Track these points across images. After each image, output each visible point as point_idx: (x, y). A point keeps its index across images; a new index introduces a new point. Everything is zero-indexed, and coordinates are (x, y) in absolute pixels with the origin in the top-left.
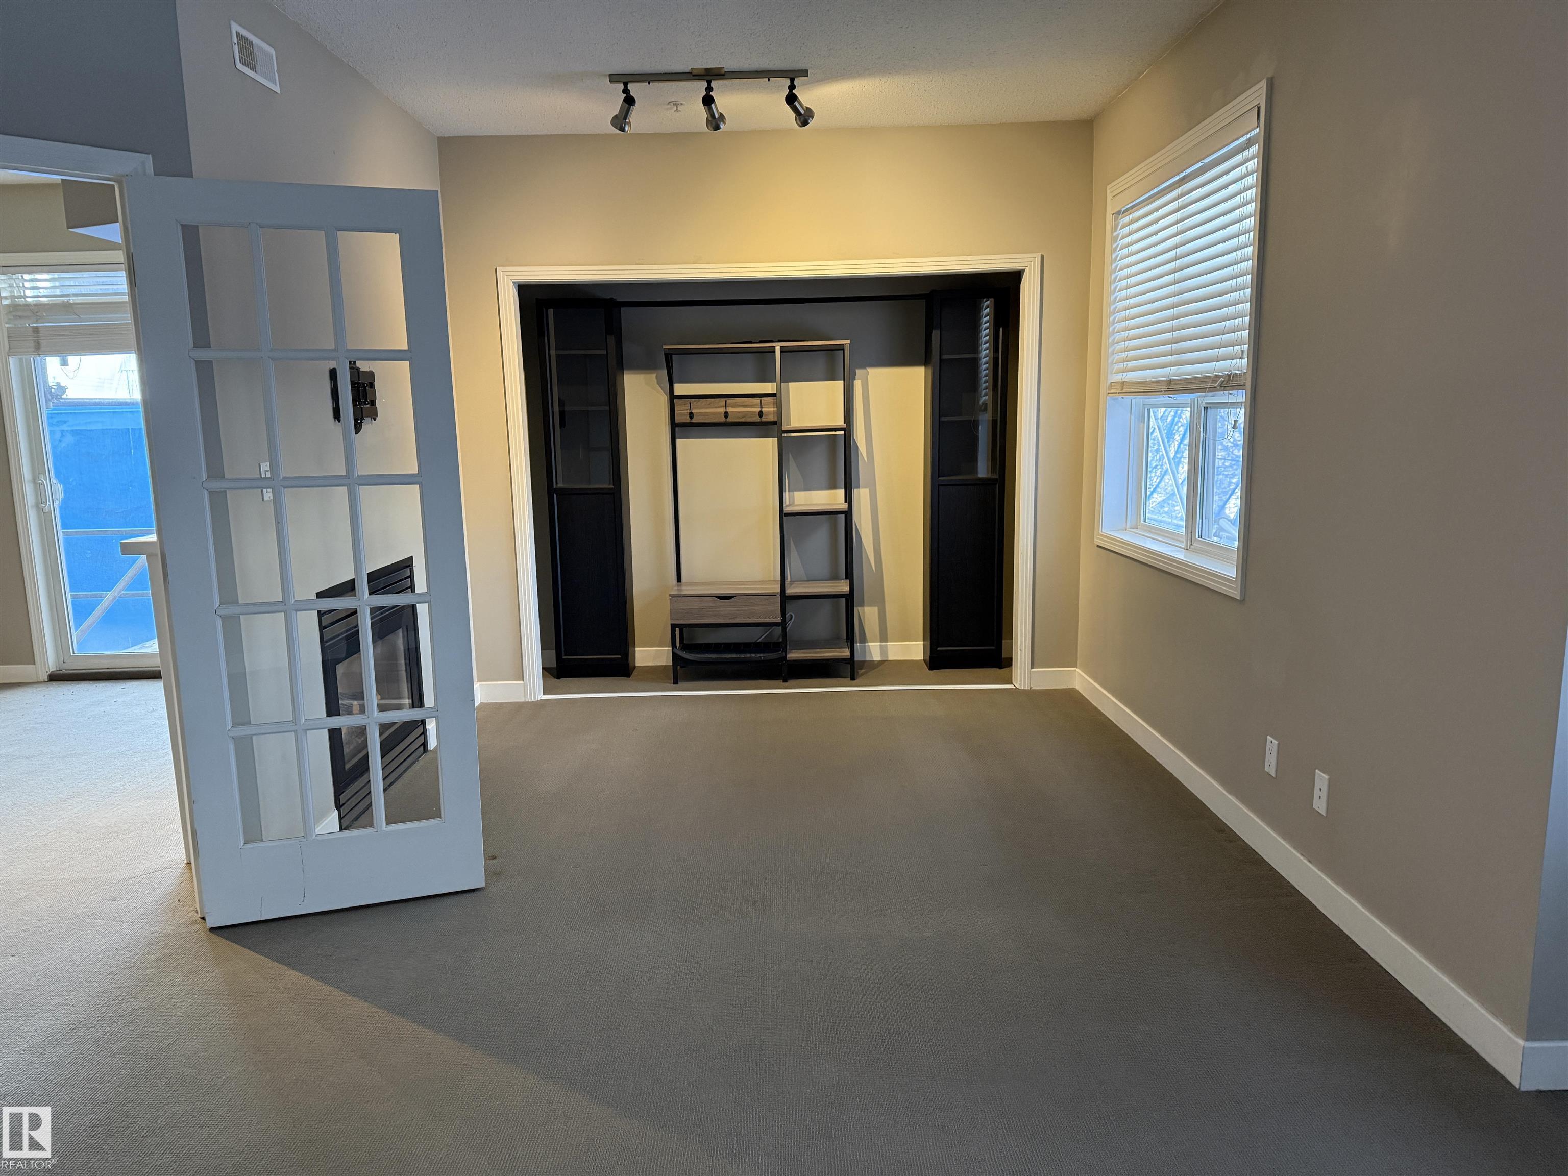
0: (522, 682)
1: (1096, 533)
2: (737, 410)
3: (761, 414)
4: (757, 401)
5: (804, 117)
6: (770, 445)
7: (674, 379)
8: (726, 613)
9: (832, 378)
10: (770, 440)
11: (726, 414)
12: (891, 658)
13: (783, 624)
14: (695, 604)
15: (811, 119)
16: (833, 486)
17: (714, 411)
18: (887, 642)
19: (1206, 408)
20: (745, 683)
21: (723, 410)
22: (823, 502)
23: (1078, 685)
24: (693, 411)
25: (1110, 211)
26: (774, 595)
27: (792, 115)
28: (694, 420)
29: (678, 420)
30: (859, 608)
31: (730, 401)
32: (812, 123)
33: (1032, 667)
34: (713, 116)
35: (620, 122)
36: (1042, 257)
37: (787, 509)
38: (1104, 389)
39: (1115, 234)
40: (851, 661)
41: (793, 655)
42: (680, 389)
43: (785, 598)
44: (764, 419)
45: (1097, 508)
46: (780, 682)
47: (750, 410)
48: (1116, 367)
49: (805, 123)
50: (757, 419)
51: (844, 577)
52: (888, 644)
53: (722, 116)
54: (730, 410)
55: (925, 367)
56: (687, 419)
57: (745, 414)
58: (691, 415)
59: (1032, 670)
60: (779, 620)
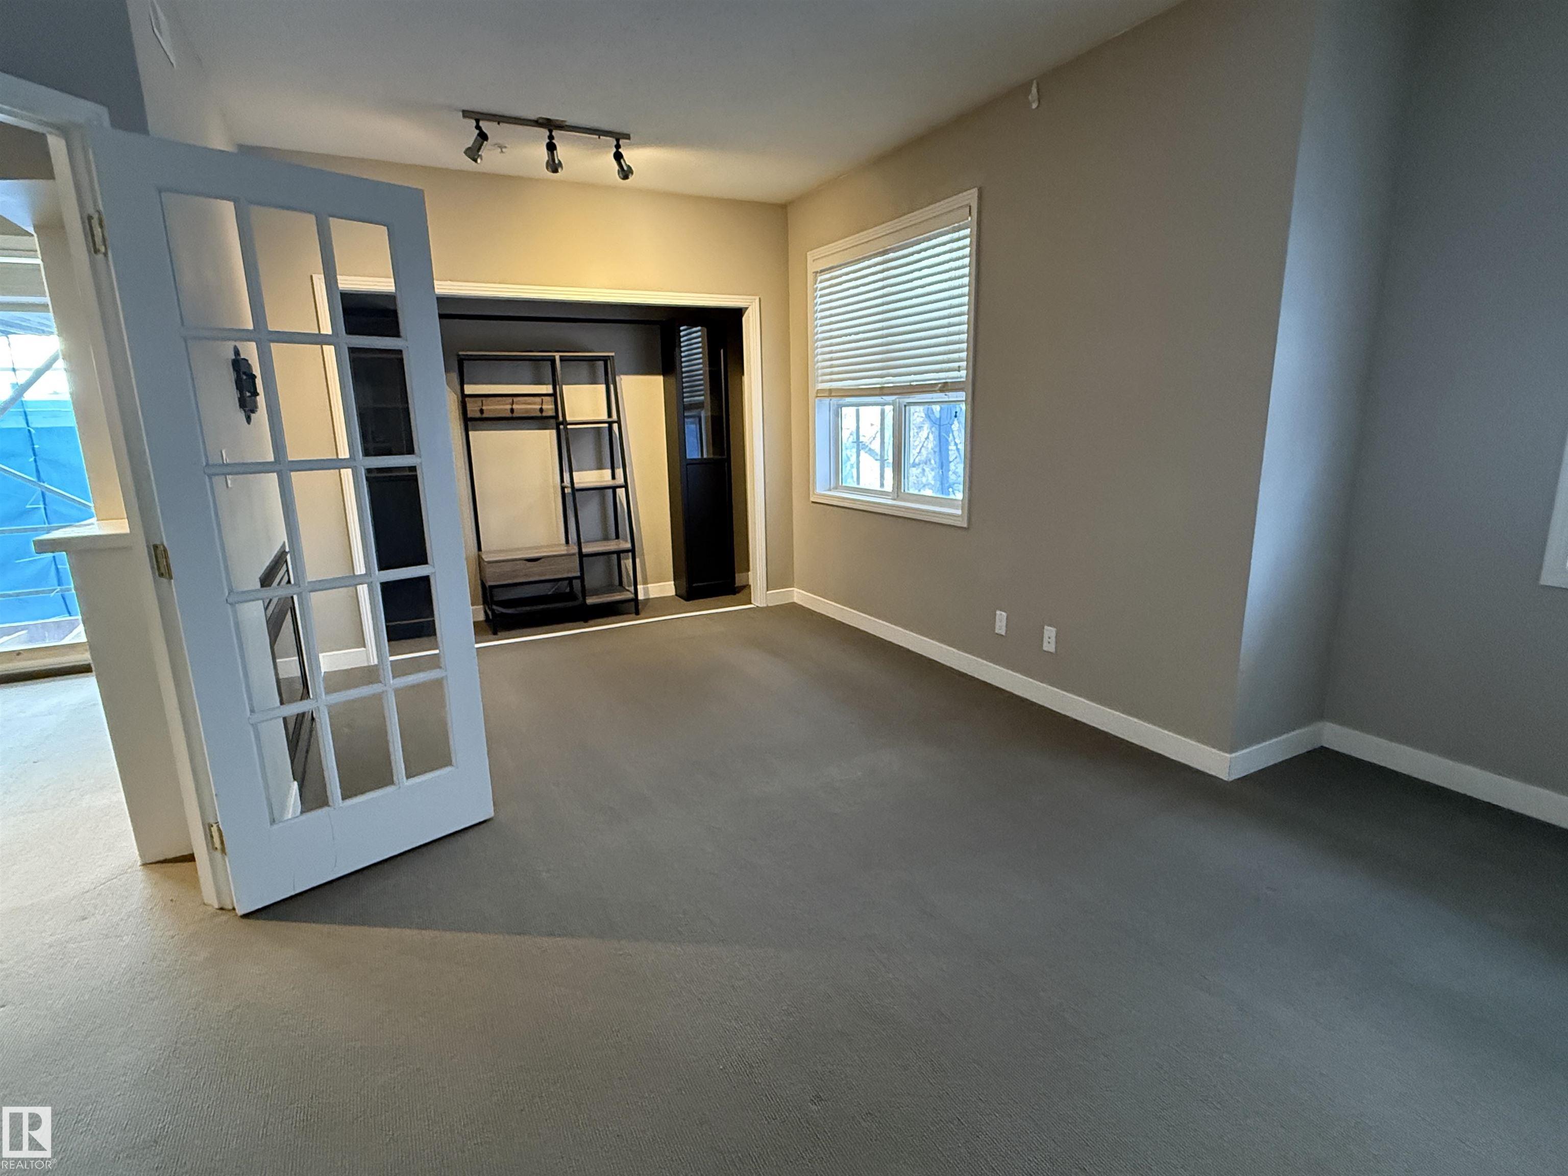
0: (363, 649)
1: (811, 493)
2: (521, 407)
3: (541, 410)
4: (538, 399)
5: (625, 173)
6: (549, 436)
7: (466, 380)
8: (536, 573)
9: (594, 382)
10: (547, 432)
11: (512, 410)
12: (651, 596)
13: (582, 578)
14: (507, 568)
15: (630, 175)
16: (600, 467)
17: (502, 408)
18: (648, 584)
19: (905, 406)
20: (555, 627)
21: (509, 407)
22: (594, 480)
23: (796, 600)
24: (484, 408)
25: (811, 270)
26: (574, 554)
27: (617, 167)
28: (485, 415)
29: (470, 415)
30: (625, 561)
31: (515, 399)
32: (631, 178)
33: (767, 590)
34: (554, 160)
35: (473, 153)
36: (760, 299)
37: (577, 486)
38: (812, 394)
39: (815, 286)
40: (636, 599)
41: (590, 601)
42: (469, 389)
43: (581, 555)
44: (544, 414)
45: (811, 479)
46: (582, 623)
47: (533, 407)
48: (820, 379)
49: (626, 177)
50: (539, 414)
51: (615, 537)
52: (649, 585)
53: (560, 163)
54: (515, 407)
55: (664, 376)
56: (478, 415)
57: (527, 411)
58: (482, 411)
59: (768, 592)
60: (578, 574)
